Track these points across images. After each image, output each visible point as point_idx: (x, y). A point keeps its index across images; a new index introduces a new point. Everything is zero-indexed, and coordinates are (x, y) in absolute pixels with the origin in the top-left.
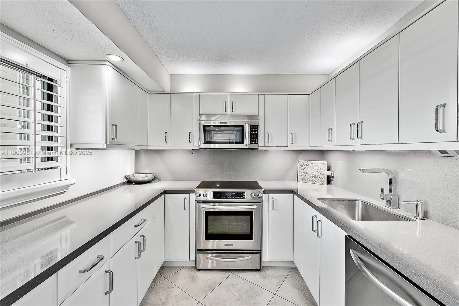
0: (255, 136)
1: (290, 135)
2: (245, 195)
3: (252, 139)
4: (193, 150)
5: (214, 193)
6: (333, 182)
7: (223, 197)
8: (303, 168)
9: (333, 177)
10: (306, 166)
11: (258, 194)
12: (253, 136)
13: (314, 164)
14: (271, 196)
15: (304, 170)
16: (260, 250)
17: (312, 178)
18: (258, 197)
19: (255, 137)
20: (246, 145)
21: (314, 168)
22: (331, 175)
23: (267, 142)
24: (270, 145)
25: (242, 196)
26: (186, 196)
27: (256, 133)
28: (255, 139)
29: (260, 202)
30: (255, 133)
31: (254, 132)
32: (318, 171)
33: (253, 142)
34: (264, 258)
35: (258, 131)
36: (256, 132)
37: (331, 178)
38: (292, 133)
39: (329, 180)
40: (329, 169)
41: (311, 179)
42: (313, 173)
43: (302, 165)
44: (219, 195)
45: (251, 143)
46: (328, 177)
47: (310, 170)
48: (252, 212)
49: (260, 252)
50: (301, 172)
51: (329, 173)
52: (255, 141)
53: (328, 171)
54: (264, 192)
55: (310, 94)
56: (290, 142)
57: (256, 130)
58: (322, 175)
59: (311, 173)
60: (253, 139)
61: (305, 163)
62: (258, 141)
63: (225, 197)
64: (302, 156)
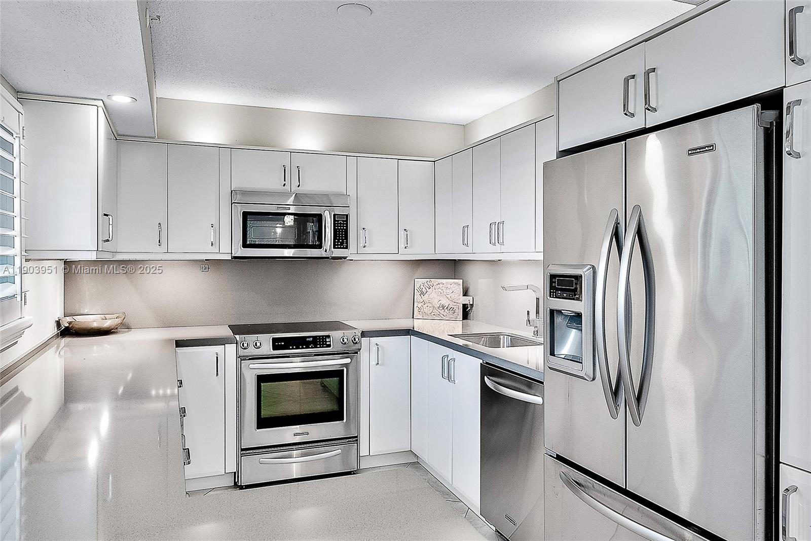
0: (342, 234)
1: (402, 233)
2: (330, 342)
3: (337, 239)
4: (206, 260)
5: (274, 340)
6: (471, 315)
7: (291, 347)
8: (422, 293)
9: (472, 305)
10: (427, 289)
11: (353, 339)
12: (339, 234)
13: (441, 285)
14: (375, 340)
15: (425, 298)
16: (357, 437)
17: (439, 310)
18: (354, 343)
19: (342, 237)
20: (326, 251)
21: (442, 291)
22: (468, 303)
23: (362, 245)
24: (367, 250)
25: (326, 343)
26: (219, 349)
27: (344, 229)
28: (342, 240)
29: (357, 353)
30: (342, 229)
31: (341, 226)
32: (448, 296)
33: (339, 245)
34: (364, 451)
35: (347, 224)
36: (343, 226)
37: (469, 308)
38: (405, 230)
39: (466, 312)
40: (466, 293)
41: (436, 312)
42: (440, 302)
43: (422, 287)
44: (283, 343)
45: (334, 248)
46: (465, 307)
47: (435, 296)
48: (343, 370)
49: (357, 440)
50: (419, 301)
51: (467, 300)
52: (342, 243)
53: (463, 296)
54: (364, 334)
55: (434, 161)
56: (402, 246)
57: (343, 224)
58: (455, 304)
59: (436, 301)
60: (339, 240)
61: (426, 284)
62: (347, 243)
63: (294, 347)
64: (421, 271)
